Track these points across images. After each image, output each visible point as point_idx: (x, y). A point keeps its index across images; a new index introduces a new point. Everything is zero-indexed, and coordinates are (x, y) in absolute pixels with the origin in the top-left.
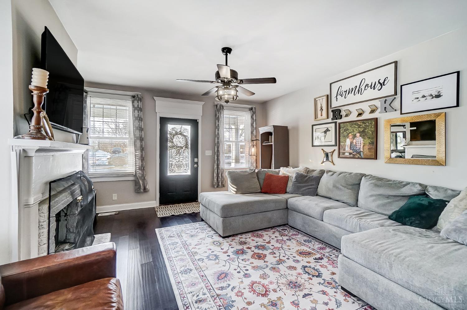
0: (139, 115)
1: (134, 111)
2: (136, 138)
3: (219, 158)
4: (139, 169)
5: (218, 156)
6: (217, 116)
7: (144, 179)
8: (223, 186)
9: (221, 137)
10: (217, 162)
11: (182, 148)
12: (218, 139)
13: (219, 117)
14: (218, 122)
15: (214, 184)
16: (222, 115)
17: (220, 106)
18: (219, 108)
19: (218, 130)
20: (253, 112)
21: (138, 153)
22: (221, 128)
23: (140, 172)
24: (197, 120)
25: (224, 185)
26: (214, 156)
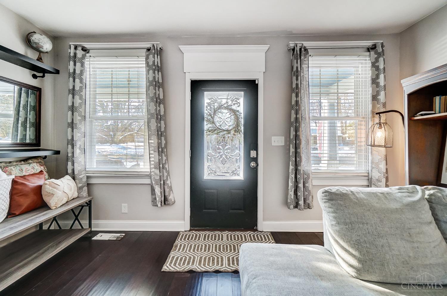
0: (154, 77)
1: (148, 72)
2: (150, 115)
3: (298, 150)
4: (155, 168)
5: (297, 147)
6: (295, 69)
7: (163, 184)
8: (308, 206)
9: (303, 108)
10: (294, 159)
11: (229, 131)
12: (297, 113)
13: (299, 69)
14: (297, 80)
15: (289, 201)
16: (304, 66)
17: (300, 49)
18: (298, 52)
19: (297, 96)
20: (376, 53)
21: (154, 141)
22: (302, 91)
23: (157, 171)
24: (255, 81)
25: (309, 204)
26: (288, 147)
